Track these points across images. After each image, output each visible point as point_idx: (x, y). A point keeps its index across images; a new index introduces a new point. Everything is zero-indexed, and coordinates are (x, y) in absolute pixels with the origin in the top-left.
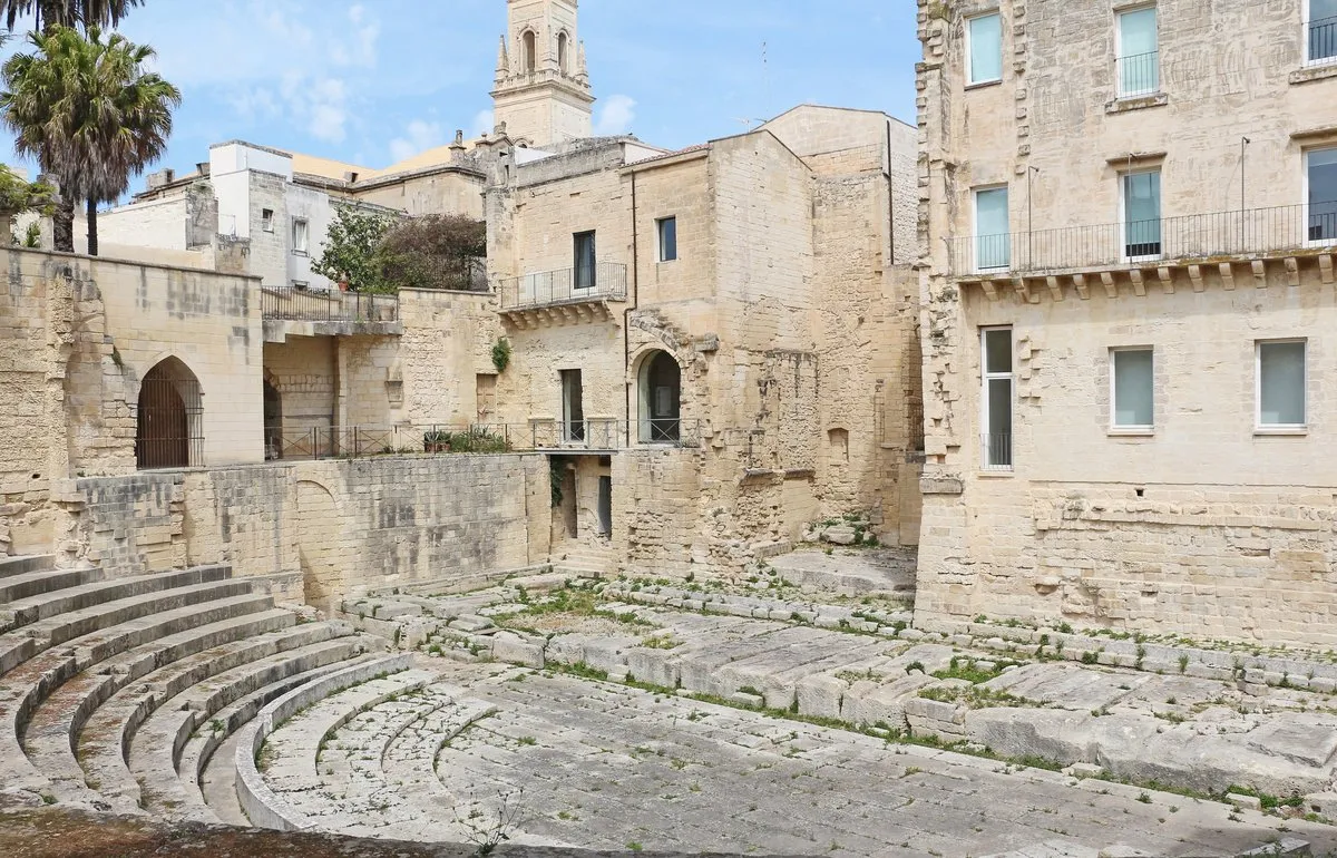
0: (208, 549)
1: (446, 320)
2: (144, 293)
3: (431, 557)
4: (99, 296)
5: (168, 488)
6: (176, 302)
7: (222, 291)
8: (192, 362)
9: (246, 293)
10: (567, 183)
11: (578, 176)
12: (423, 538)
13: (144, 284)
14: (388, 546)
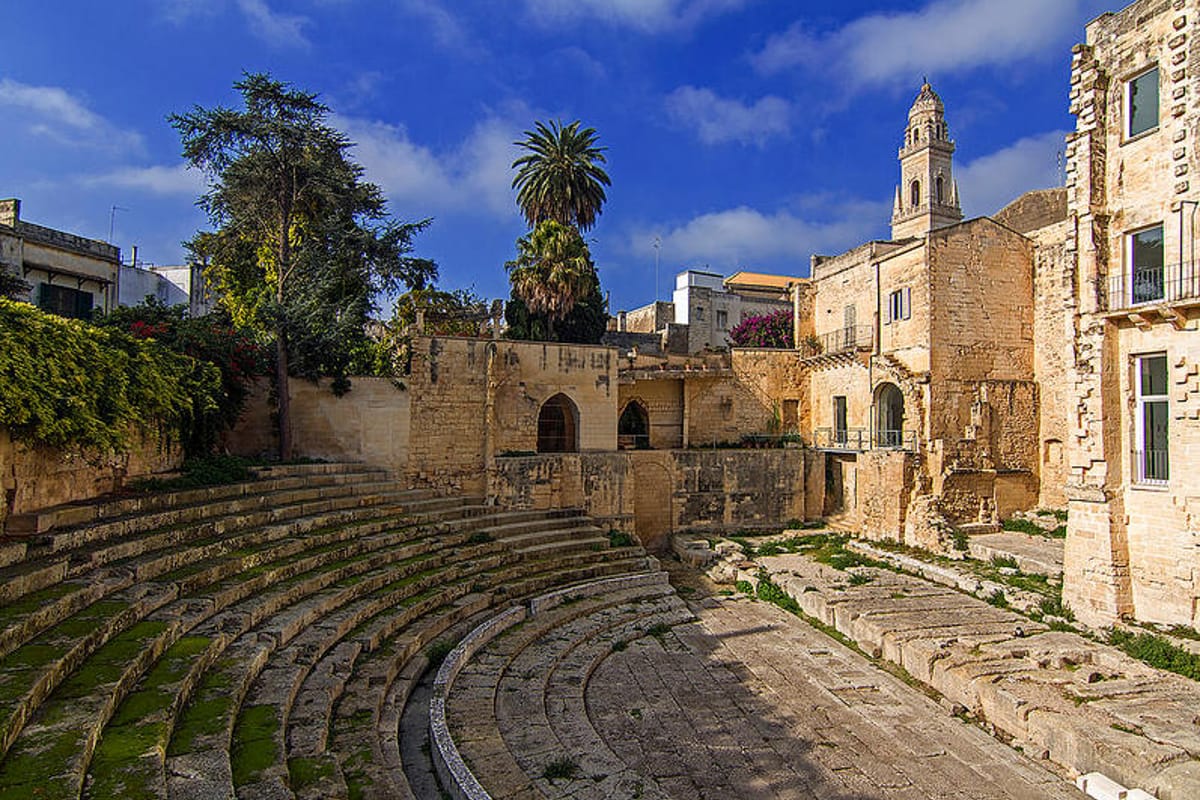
0: (577, 498)
1: (763, 366)
2: (545, 359)
3: (733, 512)
4: (518, 362)
5: (552, 464)
6: (563, 363)
7: (593, 355)
8: (571, 395)
9: (608, 356)
10: (841, 275)
11: (847, 269)
12: (728, 499)
13: (545, 353)
14: (704, 503)
